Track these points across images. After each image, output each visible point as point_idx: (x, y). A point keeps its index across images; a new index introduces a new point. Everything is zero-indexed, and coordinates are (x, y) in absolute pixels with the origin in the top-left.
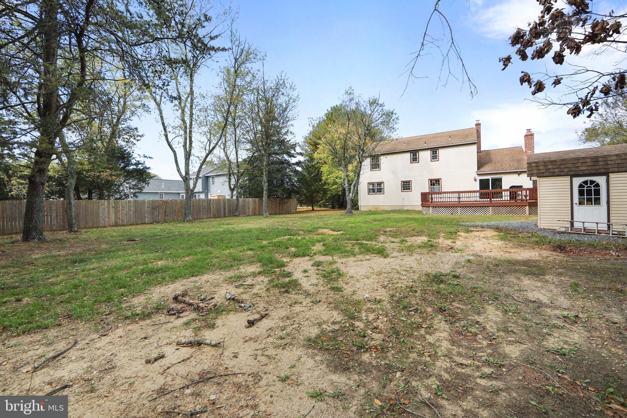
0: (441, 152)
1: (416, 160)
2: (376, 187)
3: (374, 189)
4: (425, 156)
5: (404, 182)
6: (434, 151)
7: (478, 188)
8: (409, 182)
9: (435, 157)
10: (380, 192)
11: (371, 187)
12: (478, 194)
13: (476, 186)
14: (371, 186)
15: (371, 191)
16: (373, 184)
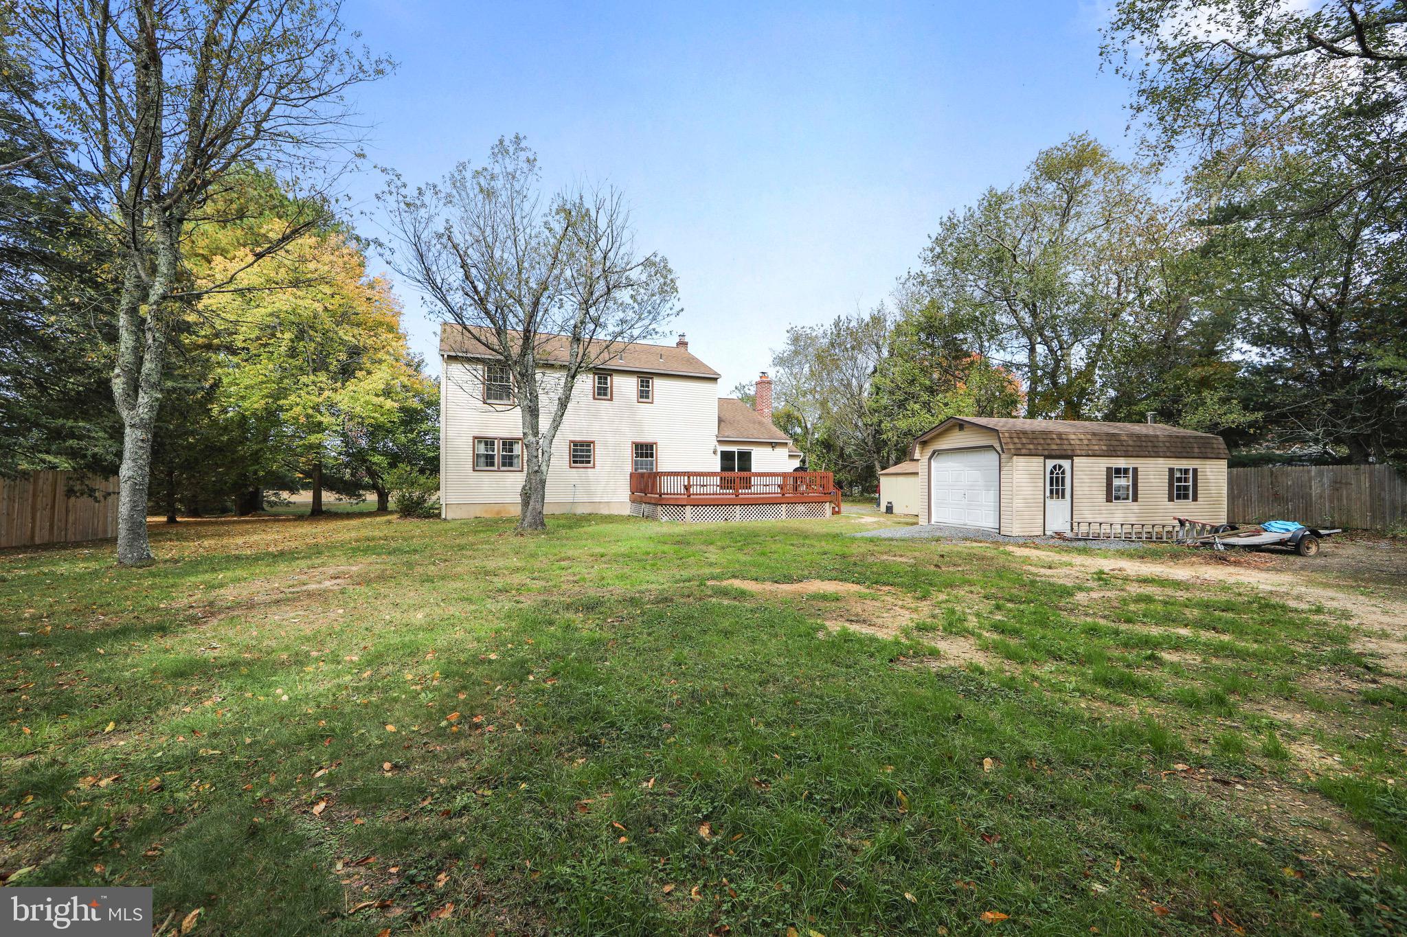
0: (658, 385)
1: (605, 394)
2: (498, 451)
3: (492, 457)
4: (625, 386)
5: (575, 444)
6: (645, 378)
7: (718, 469)
8: (588, 444)
9: (644, 394)
10: (511, 465)
11: (482, 449)
12: (717, 480)
13: (715, 465)
14: (482, 446)
15: (483, 460)
16: (489, 442)
